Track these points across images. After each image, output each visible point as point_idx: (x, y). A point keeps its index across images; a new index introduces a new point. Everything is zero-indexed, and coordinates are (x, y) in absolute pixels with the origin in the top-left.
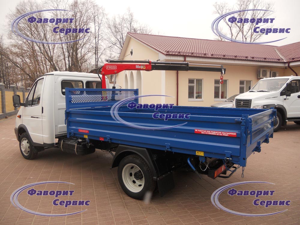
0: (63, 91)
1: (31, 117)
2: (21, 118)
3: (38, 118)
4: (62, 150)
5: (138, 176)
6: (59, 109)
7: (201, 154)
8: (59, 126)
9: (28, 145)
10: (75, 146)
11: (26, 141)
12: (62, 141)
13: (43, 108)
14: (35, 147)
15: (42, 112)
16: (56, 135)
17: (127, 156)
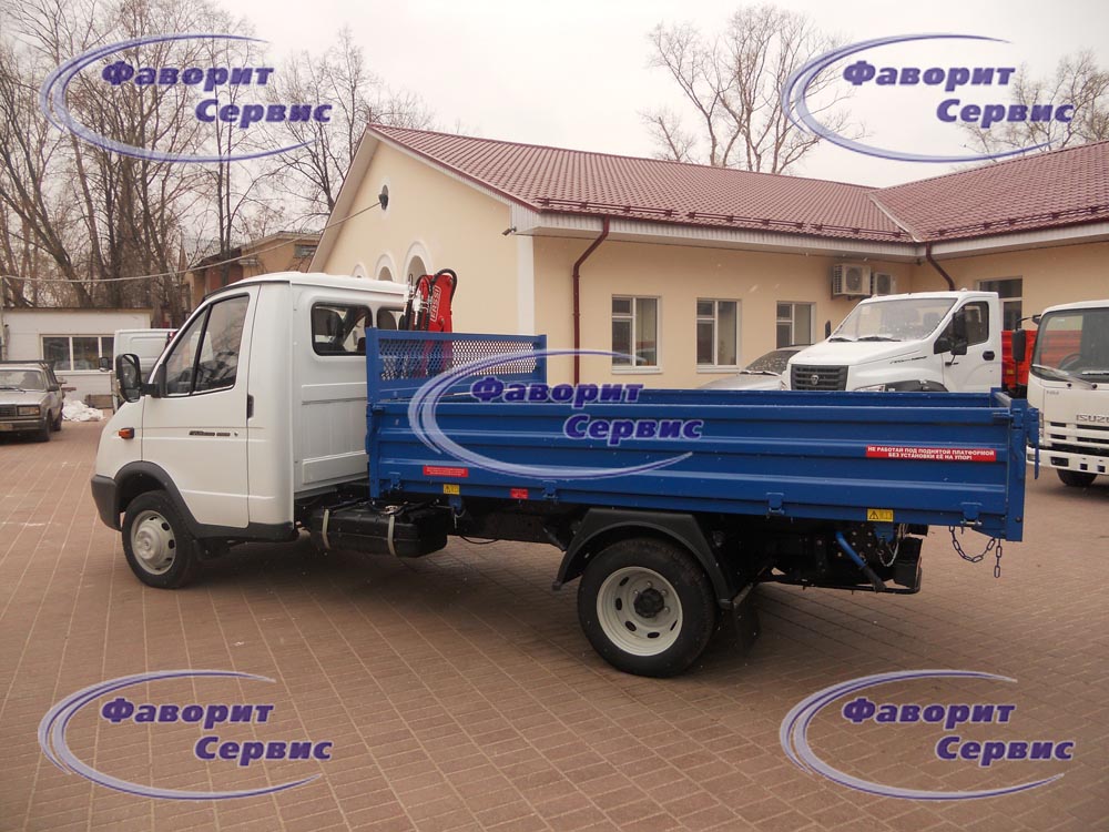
0: (317, 341)
1: (192, 433)
2: (137, 437)
3: (228, 435)
4: (323, 544)
5: (649, 606)
6: (305, 403)
7: (882, 515)
8: (306, 461)
9: (168, 535)
10: (387, 526)
11: (158, 523)
12: (327, 512)
13: (250, 399)
14: (204, 542)
15: (249, 413)
16: (295, 494)
17: (618, 545)
